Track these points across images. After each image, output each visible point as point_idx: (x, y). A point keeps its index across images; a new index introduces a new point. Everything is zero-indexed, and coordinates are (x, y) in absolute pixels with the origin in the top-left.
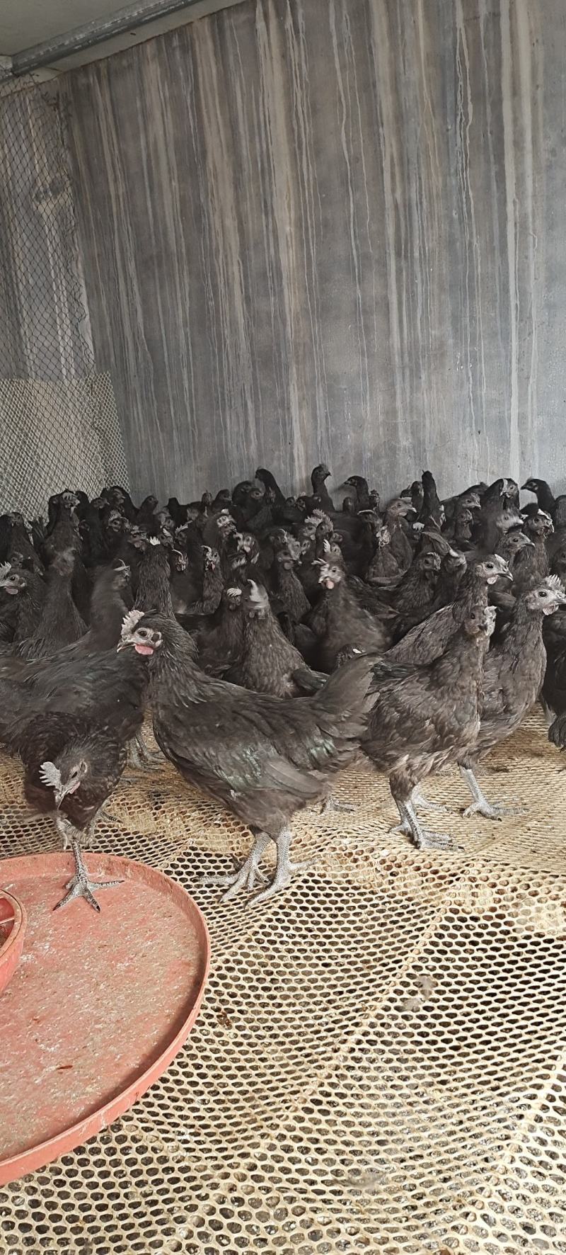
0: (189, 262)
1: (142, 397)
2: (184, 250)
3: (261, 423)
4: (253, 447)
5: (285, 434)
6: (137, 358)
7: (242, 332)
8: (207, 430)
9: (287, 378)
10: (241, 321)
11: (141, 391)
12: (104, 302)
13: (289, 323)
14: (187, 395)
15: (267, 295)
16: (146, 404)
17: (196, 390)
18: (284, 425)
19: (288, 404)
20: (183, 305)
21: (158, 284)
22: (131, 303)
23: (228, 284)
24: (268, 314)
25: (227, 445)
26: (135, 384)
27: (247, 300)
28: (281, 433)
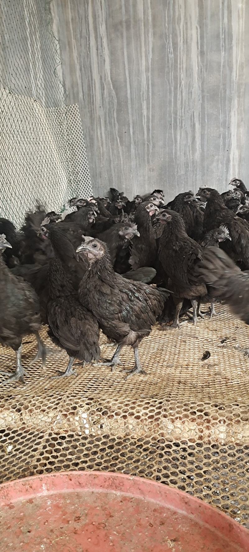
0: (154, 26)
1: (105, 121)
2: (150, 18)
3: (206, 137)
4: (198, 155)
5: (224, 144)
6: (103, 94)
7: (196, 76)
8: (161, 143)
9: (230, 107)
10: (196, 69)
11: (105, 118)
12: (75, 54)
13: (234, 70)
14: (145, 120)
15: (219, 50)
16: (109, 128)
17: (153, 116)
18: (224, 138)
19: (229, 124)
20: (146, 56)
21: (125, 41)
22: (100, 55)
23: (186, 42)
24: (219, 64)
25: (176, 153)
26: (100, 112)
27: (202, 53)
28: (221, 144)
